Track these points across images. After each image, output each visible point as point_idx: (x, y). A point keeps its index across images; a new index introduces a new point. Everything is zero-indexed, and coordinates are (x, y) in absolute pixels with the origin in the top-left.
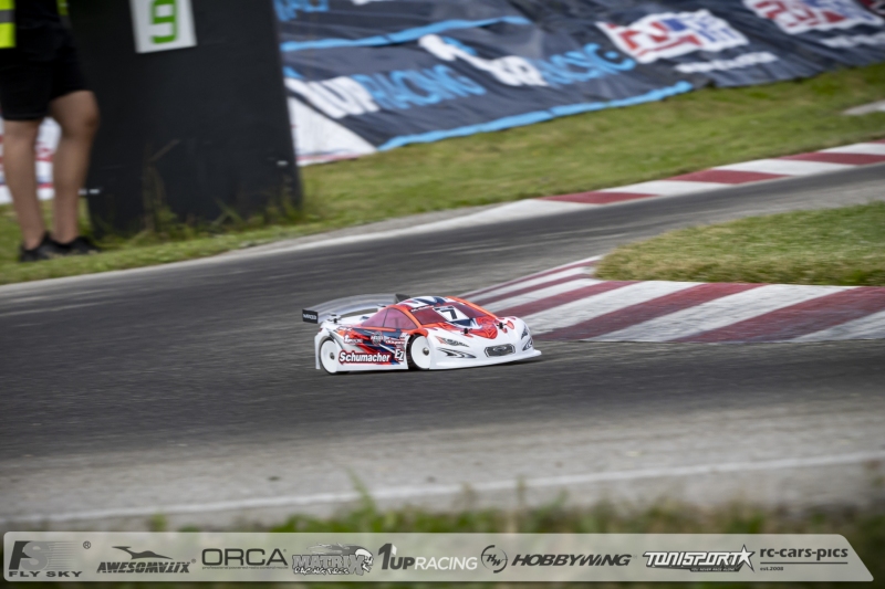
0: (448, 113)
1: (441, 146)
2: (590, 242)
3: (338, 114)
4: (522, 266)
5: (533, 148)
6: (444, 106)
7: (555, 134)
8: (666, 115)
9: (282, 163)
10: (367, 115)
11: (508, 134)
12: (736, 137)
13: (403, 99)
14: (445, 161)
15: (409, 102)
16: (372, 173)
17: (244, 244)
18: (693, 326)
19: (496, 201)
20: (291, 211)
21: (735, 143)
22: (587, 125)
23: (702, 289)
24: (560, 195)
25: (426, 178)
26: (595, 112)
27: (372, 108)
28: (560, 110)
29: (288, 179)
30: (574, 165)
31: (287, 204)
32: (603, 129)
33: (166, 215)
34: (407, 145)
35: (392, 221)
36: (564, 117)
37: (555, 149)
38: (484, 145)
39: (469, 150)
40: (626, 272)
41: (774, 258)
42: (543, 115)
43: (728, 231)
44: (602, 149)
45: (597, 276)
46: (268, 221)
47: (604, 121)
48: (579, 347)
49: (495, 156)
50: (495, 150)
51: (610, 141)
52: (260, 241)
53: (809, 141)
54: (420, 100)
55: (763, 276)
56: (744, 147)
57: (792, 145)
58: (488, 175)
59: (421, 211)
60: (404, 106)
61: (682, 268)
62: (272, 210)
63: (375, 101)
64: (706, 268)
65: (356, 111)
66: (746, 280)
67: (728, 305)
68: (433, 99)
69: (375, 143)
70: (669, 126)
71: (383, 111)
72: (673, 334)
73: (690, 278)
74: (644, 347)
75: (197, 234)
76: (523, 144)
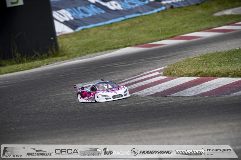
0: (95, 19)
1: (94, 29)
2: (154, 62)
3: (62, 21)
4: (136, 71)
5: (120, 28)
6: (93, 17)
7: (126, 24)
8: (159, 17)
9: (52, 38)
10: (70, 20)
11: (113, 24)
12: (183, 24)
13: (81, 15)
14: (95, 33)
15: (83, 16)
16: (74, 38)
17: (45, 64)
18: (200, 91)
19: (118, 48)
20: (55, 53)
21: (184, 26)
22: (137, 21)
23: (199, 79)
24: (137, 45)
25: (91, 40)
26: (138, 17)
27: (72, 18)
28: (128, 17)
29: (54, 43)
30: (136, 34)
31: (54, 51)
32: (141, 22)
33: (18, 55)
34: (83, 29)
35: (88, 55)
36: (129, 19)
37: (127, 29)
38: (106, 28)
39: (102, 30)
40: (174, 74)
41: (218, 69)
42: (123, 18)
43: (199, 59)
44: (142, 29)
45: (164, 75)
46: (48, 56)
47: (141, 20)
48: (166, 98)
49: (110, 31)
50: (110, 30)
51: (143, 25)
52: (50, 63)
53: (208, 25)
54: (86, 15)
55: (217, 75)
56: (187, 27)
57: (203, 27)
58: (110, 38)
59: (96, 52)
60: (81, 17)
61: (191, 73)
62: (50, 52)
63: (73, 16)
64: (199, 73)
65: (68, 19)
66: (212, 76)
67: (209, 84)
68: (90, 15)
69: (74, 29)
70: (161, 20)
71: (75, 19)
72: (193, 94)
73: (194, 76)
74: (185, 98)
75: (28, 61)
76: (118, 28)
